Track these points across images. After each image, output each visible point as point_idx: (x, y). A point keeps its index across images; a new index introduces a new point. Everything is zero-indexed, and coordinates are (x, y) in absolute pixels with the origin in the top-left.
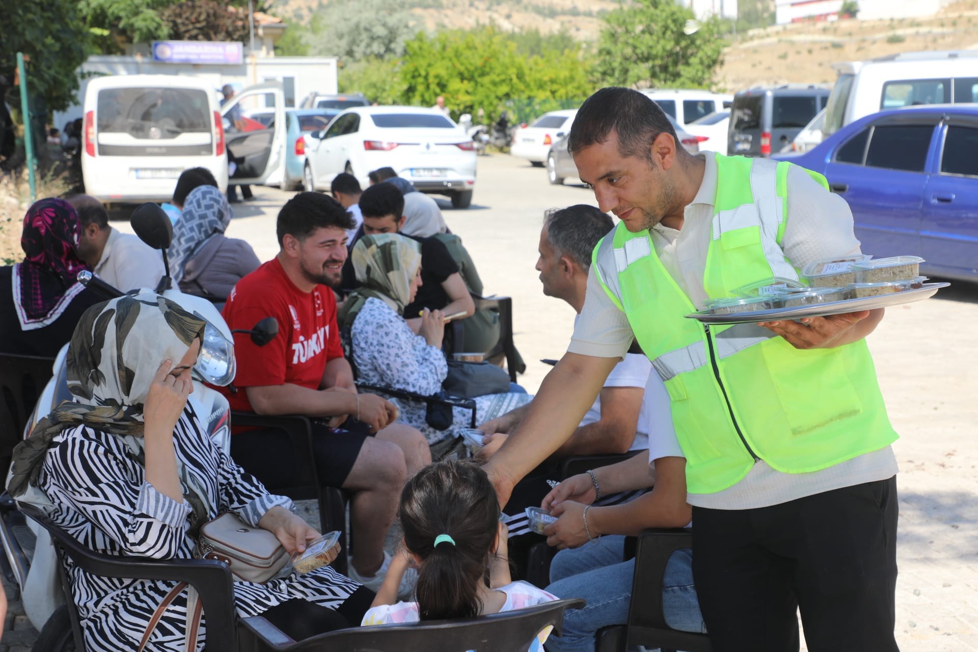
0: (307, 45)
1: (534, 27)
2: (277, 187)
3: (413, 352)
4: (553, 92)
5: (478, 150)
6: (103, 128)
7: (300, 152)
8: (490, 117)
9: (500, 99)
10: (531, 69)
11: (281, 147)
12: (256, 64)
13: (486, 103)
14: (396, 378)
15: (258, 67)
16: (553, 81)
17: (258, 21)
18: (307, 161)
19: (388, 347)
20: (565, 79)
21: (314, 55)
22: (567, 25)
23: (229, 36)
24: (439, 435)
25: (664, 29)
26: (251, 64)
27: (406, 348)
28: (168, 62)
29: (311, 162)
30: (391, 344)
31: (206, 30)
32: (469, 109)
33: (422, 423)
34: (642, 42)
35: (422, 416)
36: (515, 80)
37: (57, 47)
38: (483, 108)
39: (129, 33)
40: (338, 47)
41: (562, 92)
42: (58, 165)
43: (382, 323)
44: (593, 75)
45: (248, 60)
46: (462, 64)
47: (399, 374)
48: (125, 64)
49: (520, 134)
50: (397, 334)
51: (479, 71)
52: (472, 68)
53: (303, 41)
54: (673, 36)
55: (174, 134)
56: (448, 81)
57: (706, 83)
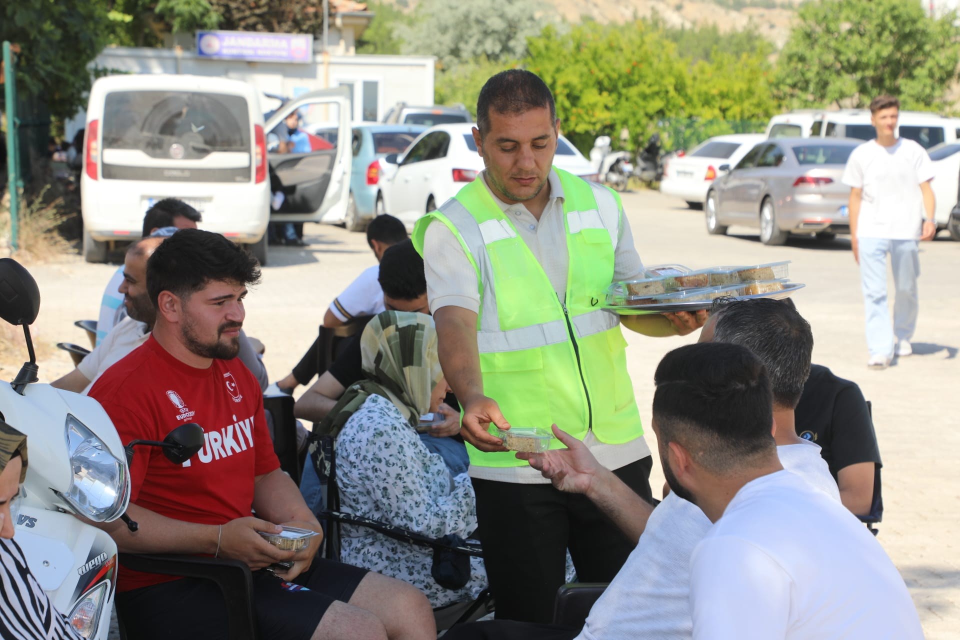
0: (401, 40)
1: (710, 22)
2: (343, 226)
3: (423, 474)
4: (724, 111)
5: (617, 184)
6: (110, 142)
7: (372, 181)
8: (636, 141)
9: (650, 117)
10: (695, 79)
11: (344, 173)
12: (330, 64)
13: (631, 122)
14: (395, 510)
15: (332, 68)
16: (723, 96)
17: (335, 7)
18: (379, 192)
19: (387, 464)
20: (740, 93)
21: (408, 54)
22: (756, 20)
23: (297, 26)
24: (451, 595)
25: (879, 29)
26: (322, 63)
27: (413, 467)
28: (215, 58)
29: (385, 194)
30: (392, 460)
31: (267, 17)
32: (609, 129)
33: (427, 576)
34: (848, 46)
35: (427, 566)
36: (672, 93)
37: (58, 35)
38: (628, 128)
39: (167, 19)
40: (440, 43)
41: (735, 110)
42: (49, 190)
43: (381, 428)
44: (778, 89)
45: (319, 58)
46: (601, 70)
47: (398, 504)
48: (160, 58)
49: (674, 164)
50: (401, 446)
51: (625, 80)
52: (615, 76)
53: (395, 35)
54: (891, 39)
55: (202, 152)
56: (581, 91)
57: (937, 101)
